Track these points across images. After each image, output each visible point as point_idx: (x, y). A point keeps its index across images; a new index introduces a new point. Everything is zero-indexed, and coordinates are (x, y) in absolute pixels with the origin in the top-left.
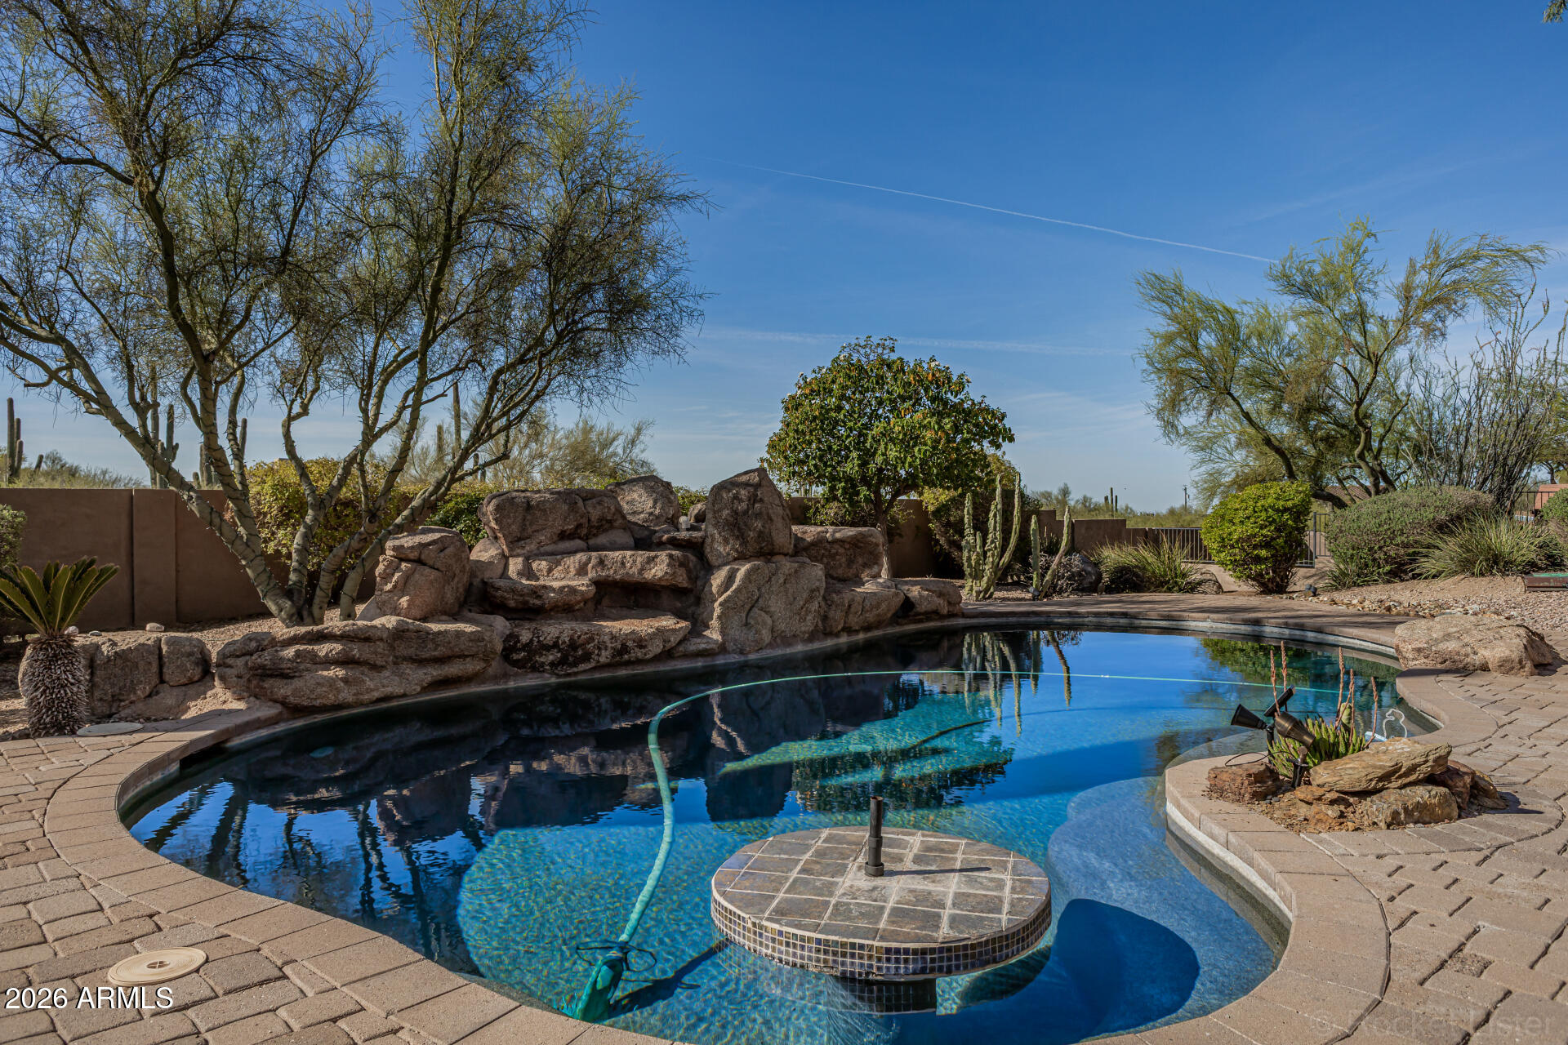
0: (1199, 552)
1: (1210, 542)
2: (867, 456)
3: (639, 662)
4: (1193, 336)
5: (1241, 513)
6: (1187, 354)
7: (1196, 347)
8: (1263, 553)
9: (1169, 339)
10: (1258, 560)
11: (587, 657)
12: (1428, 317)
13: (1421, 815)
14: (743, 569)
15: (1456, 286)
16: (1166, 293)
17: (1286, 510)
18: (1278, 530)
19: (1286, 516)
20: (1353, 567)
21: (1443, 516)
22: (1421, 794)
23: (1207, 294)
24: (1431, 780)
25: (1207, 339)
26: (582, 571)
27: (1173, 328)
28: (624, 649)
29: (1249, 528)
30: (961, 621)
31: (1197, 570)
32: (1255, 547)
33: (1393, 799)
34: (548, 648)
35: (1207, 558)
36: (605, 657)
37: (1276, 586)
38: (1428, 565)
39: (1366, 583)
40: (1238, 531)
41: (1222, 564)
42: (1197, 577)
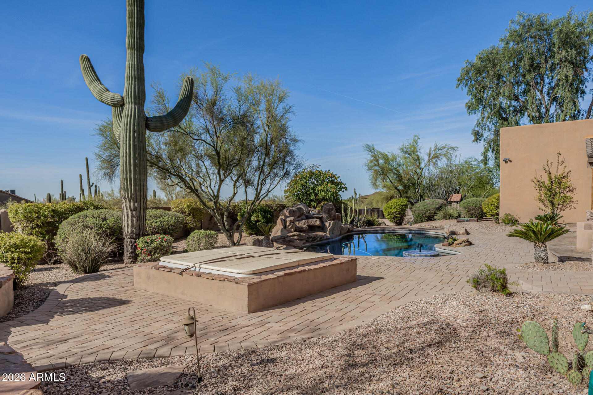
0: (382, 216)
1: (385, 213)
2: (316, 195)
3: (323, 240)
4: (377, 161)
5: (393, 206)
6: (375, 165)
7: (378, 163)
8: (399, 216)
9: (371, 162)
10: (397, 217)
11: (316, 240)
12: (434, 160)
13: (466, 245)
14: (332, 222)
15: (440, 154)
16: (370, 149)
17: (403, 205)
18: (402, 210)
19: (404, 207)
20: (419, 219)
21: (437, 206)
22: (466, 243)
23: (382, 151)
24: (467, 242)
25: (381, 161)
26: (305, 224)
27: (372, 158)
28: (321, 238)
29: (395, 210)
30: (353, 233)
31: (380, 220)
32: (397, 214)
33: (464, 244)
34: (310, 238)
35: (384, 217)
36: (318, 239)
37: (399, 223)
38: (436, 217)
39: (422, 222)
40: (393, 211)
41: (388, 218)
42: (380, 222)
